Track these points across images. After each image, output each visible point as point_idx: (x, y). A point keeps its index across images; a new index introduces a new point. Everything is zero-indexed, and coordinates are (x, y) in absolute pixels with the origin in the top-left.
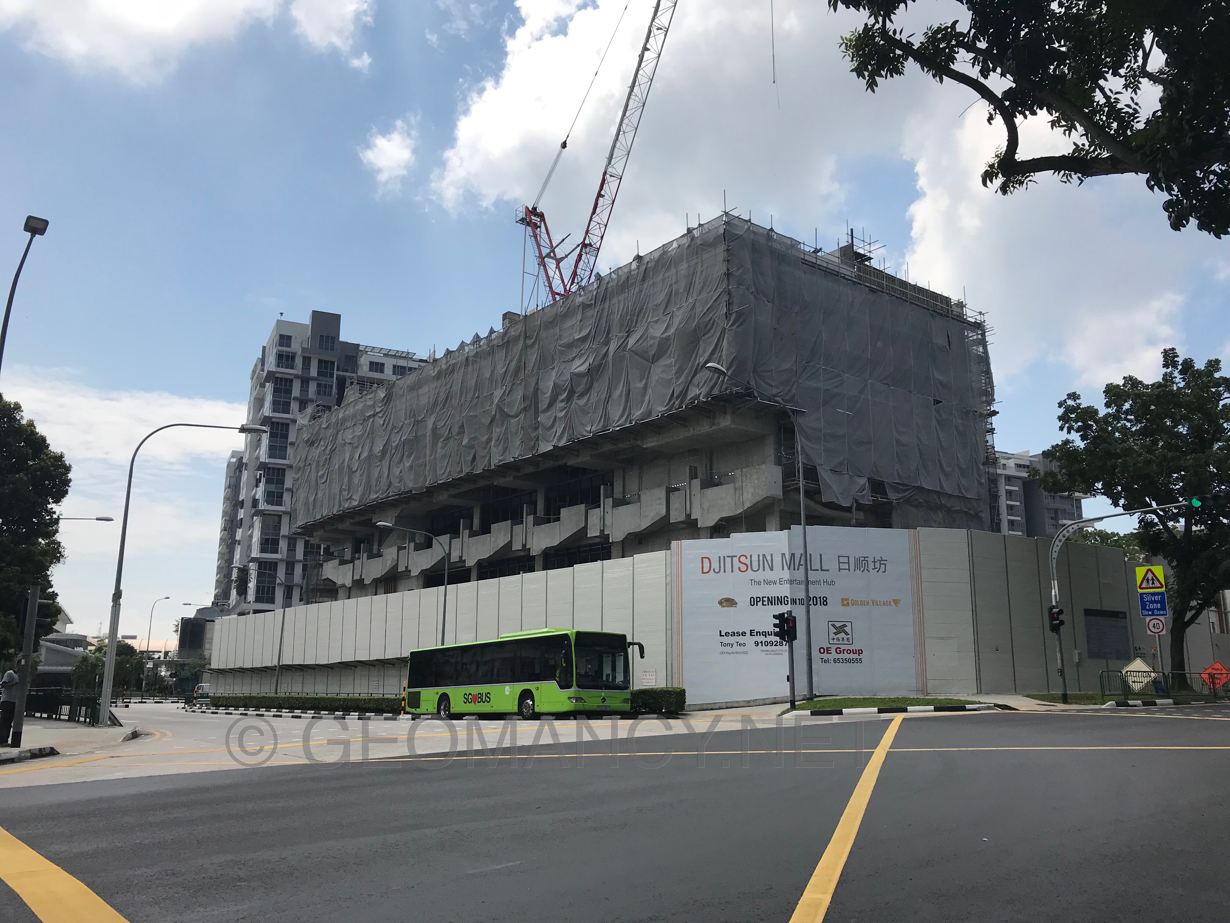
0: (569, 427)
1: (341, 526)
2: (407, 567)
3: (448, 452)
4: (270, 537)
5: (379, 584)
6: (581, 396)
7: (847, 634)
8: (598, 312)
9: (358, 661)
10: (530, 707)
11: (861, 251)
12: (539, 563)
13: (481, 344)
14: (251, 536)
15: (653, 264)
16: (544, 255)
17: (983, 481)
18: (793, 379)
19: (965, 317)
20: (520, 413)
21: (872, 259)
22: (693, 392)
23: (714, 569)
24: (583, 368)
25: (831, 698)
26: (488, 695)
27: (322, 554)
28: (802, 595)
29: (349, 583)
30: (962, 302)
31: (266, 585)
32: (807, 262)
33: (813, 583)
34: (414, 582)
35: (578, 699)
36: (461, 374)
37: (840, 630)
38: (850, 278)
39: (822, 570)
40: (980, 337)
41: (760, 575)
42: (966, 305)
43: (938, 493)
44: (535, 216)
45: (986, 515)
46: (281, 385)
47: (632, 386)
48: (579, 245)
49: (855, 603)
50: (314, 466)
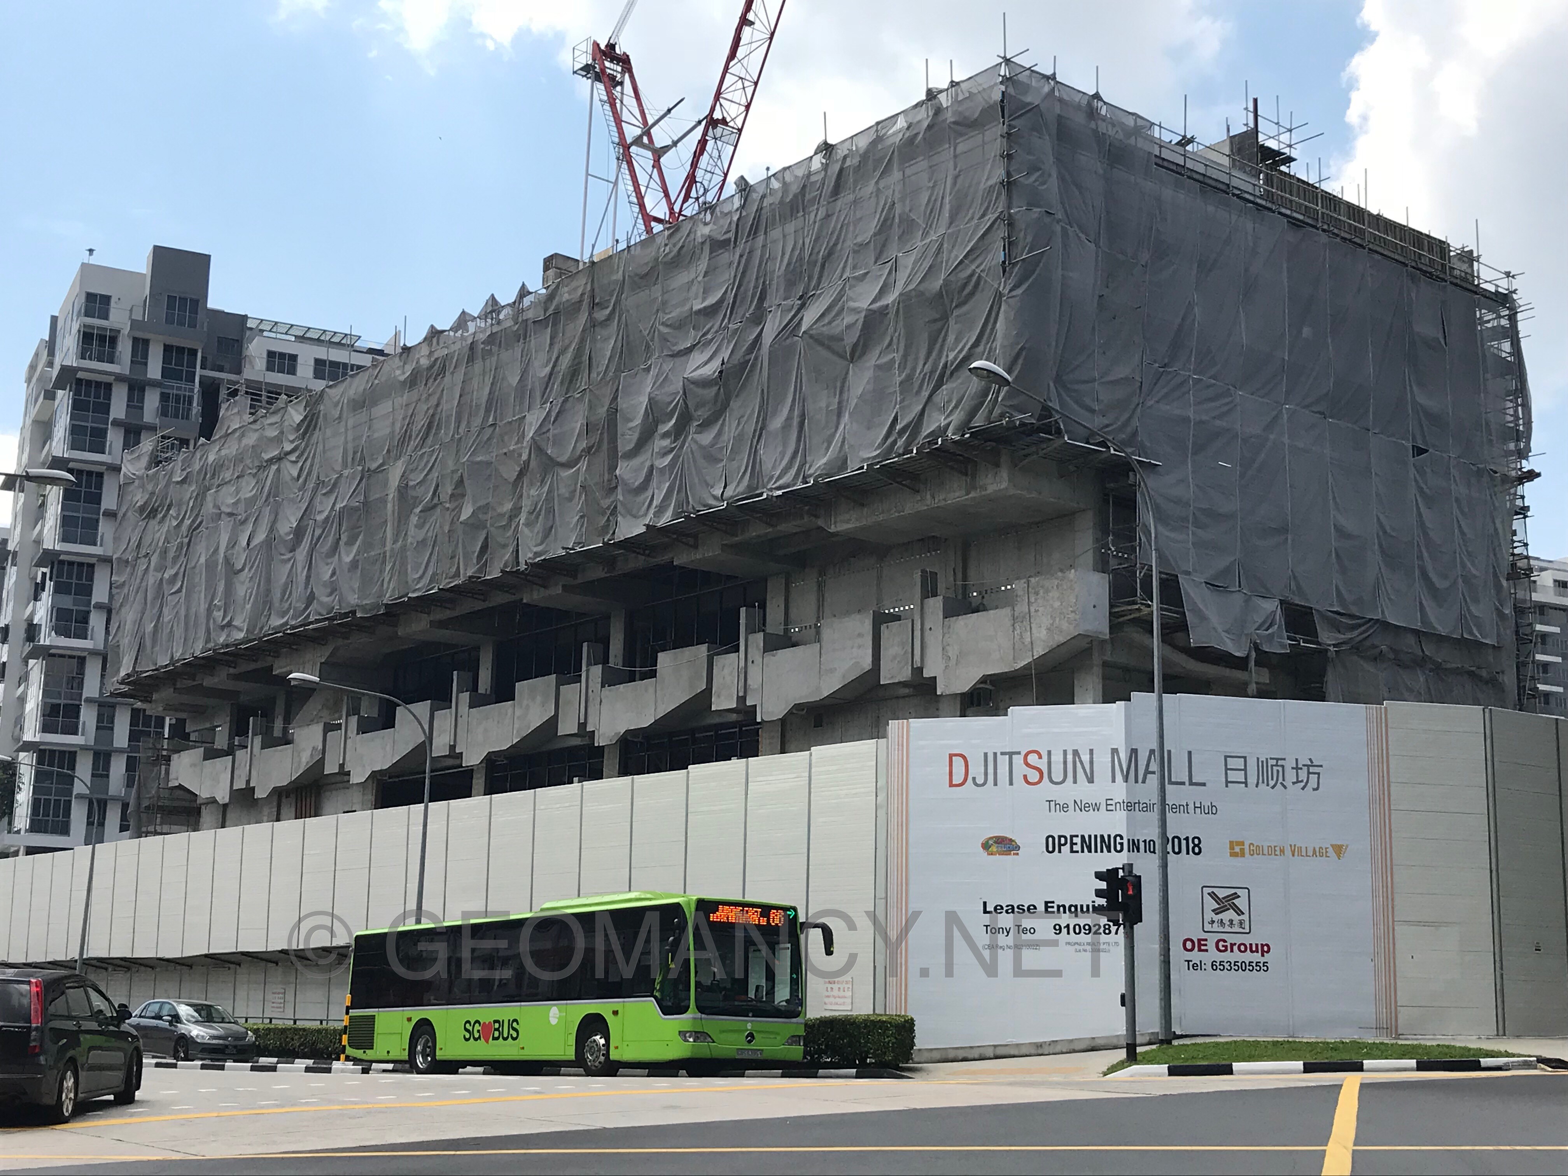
0: (680, 487)
1: (208, 682)
2: (342, 766)
3: (430, 534)
4: (62, 702)
5: (284, 800)
6: (705, 425)
7: (1240, 912)
8: (741, 256)
9: (243, 953)
10: (599, 1050)
11: (1272, 144)
12: (611, 762)
13: (501, 317)
14: (22, 700)
15: (856, 161)
16: (629, 141)
17: (1507, 612)
18: (1135, 400)
19: (1476, 283)
20: (580, 457)
21: (1294, 160)
22: (934, 422)
23: (974, 779)
24: (711, 370)
25: (1208, 1040)
26: (515, 1025)
27: (166, 736)
28: (1152, 833)
29: (223, 796)
30: (1471, 252)
31: (52, 798)
32: (1166, 164)
33: (1175, 808)
34: (356, 796)
35: (699, 1035)
36: (459, 376)
37: (1226, 904)
38: (1251, 198)
39: (1191, 783)
40: (1504, 322)
41: (1068, 792)
42: (1479, 257)
43: (1416, 632)
44: (611, 61)
45: (1509, 679)
46: (87, 395)
47: (810, 407)
48: (700, 122)
49: (1257, 850)
50: (154, 559)
